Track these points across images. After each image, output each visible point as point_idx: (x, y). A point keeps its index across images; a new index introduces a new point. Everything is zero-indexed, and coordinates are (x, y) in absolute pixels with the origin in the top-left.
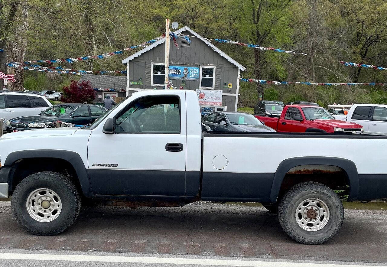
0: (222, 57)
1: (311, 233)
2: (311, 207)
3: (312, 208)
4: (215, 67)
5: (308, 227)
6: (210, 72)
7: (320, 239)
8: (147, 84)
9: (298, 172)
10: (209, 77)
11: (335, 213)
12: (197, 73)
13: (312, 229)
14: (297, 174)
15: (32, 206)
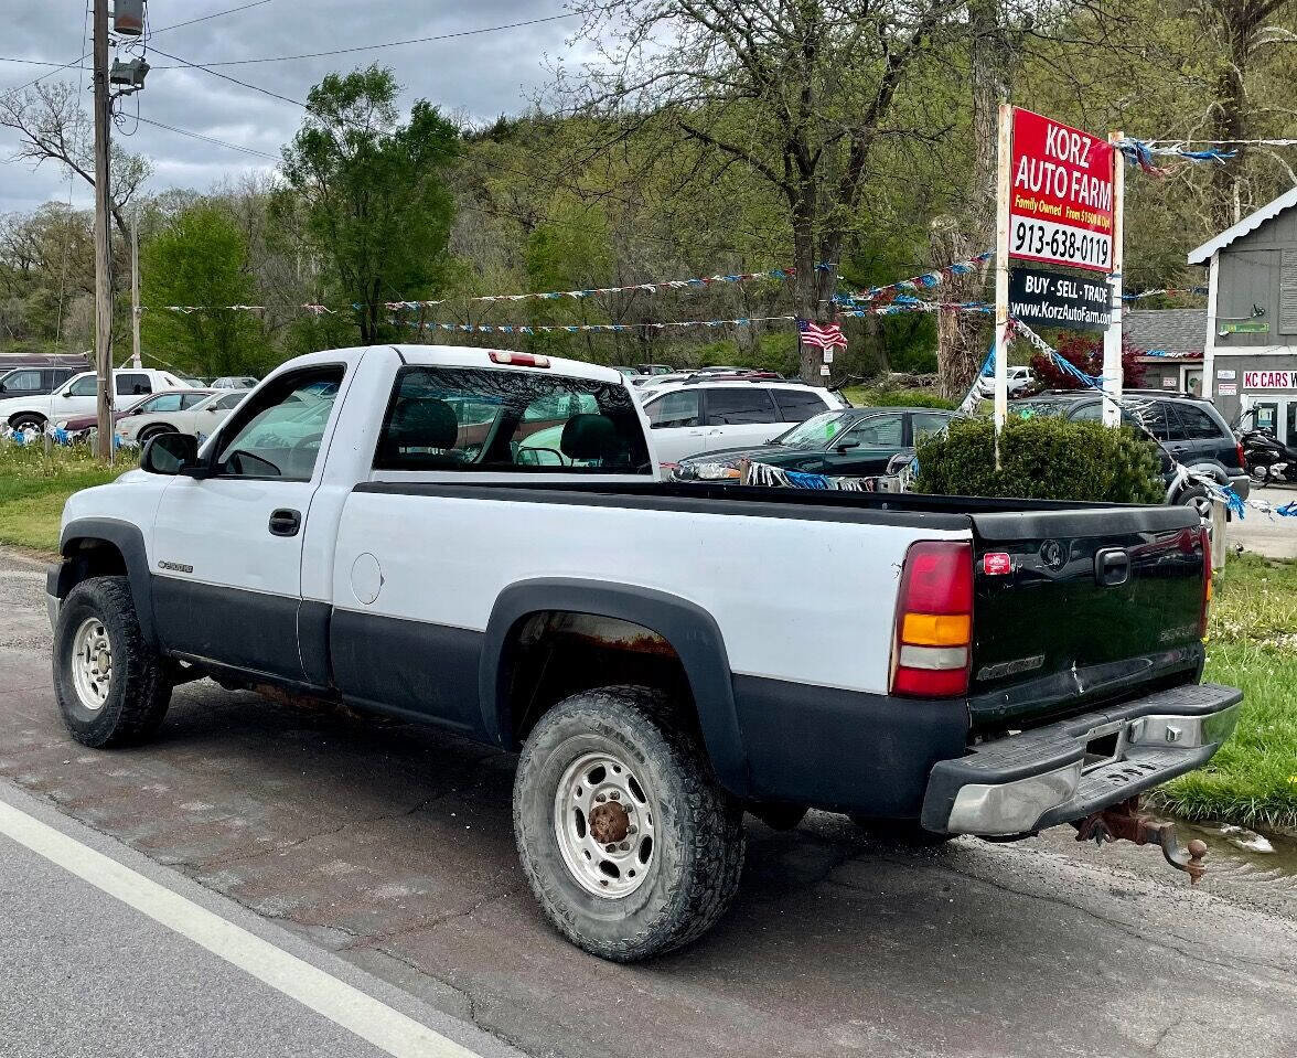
2: (613, 790)
3: (615, 796)
5: (601, 875)
7: (614, 938)
8: (1288, 329)
13: (610, 886)
15: (85, 664)
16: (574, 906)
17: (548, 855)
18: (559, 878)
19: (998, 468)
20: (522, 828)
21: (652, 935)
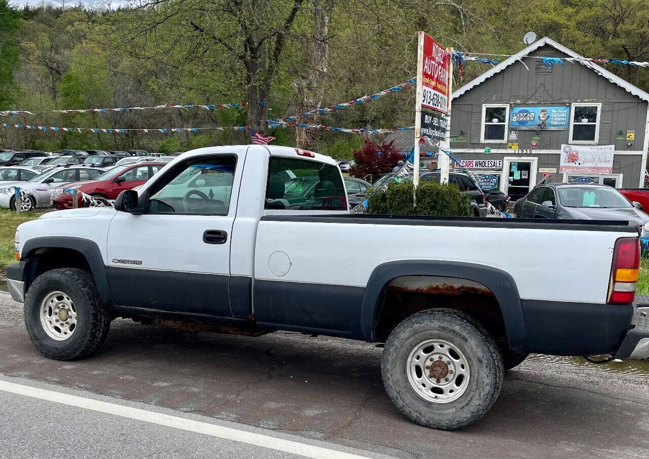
0: (615, 84)
1: (434, 406)
2: (438, 356)
3: (440, 358)
4: (601, 104)
5: (434, 395)
6: (591, 114)
7: (449, 420)
8: (474, 141)
9: (433, 288)
10: (589, 122)
11: (478, 373)
12: (565, 117)
13: (440, 398)
14: (431, 294)
15: (48, 316)
16: (422, 408)
17: (405, 387)
18: (413, 397)
19: (415, 205)
20: (390, 376)
21: (472, 416)
